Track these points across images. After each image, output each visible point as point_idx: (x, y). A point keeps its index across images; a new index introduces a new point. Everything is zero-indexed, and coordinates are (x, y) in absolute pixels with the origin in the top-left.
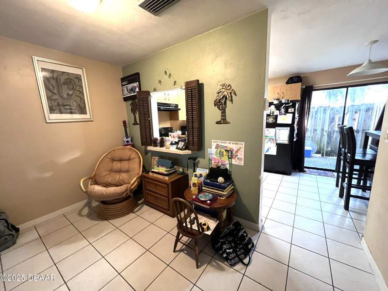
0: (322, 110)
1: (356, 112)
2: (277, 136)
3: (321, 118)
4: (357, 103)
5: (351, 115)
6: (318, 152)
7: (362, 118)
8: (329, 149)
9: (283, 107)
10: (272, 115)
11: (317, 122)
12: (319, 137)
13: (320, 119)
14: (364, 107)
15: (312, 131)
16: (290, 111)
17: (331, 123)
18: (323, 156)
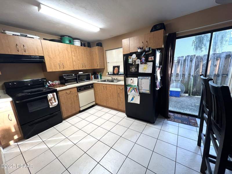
0: (189, 58)
1: (217, 60)
2: (139, 85)
3: (189, 65)
4: (218, 52)
5: (213, 62)
6: (186, 92)
7: (222, 64)
8: (195, 90)
9: (144, 56)
10: (134, 64)
11: (185, 68)
12: (187, 80)
13: (187, 66)
14: (224, 55)
15: (181, 76)
16: (150, 60)
17: (197, 69)
18: (189, 95)
